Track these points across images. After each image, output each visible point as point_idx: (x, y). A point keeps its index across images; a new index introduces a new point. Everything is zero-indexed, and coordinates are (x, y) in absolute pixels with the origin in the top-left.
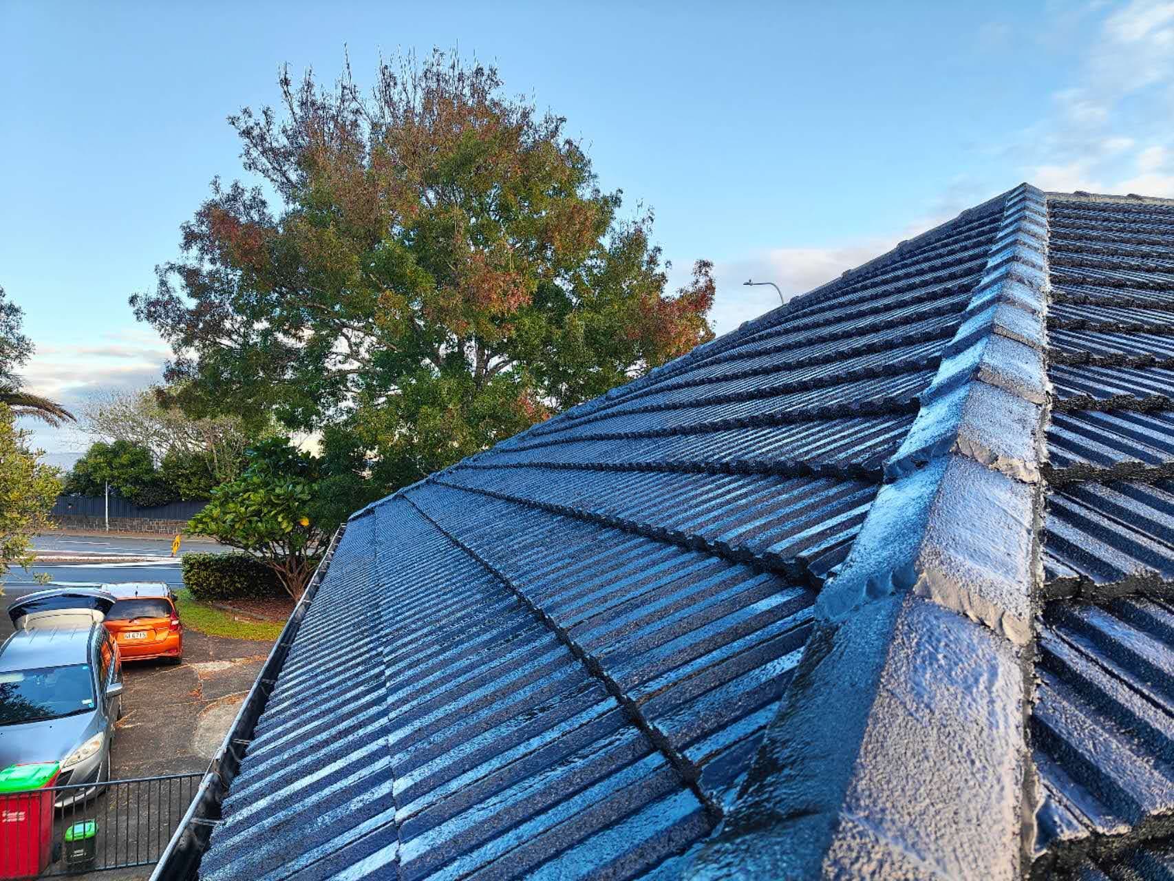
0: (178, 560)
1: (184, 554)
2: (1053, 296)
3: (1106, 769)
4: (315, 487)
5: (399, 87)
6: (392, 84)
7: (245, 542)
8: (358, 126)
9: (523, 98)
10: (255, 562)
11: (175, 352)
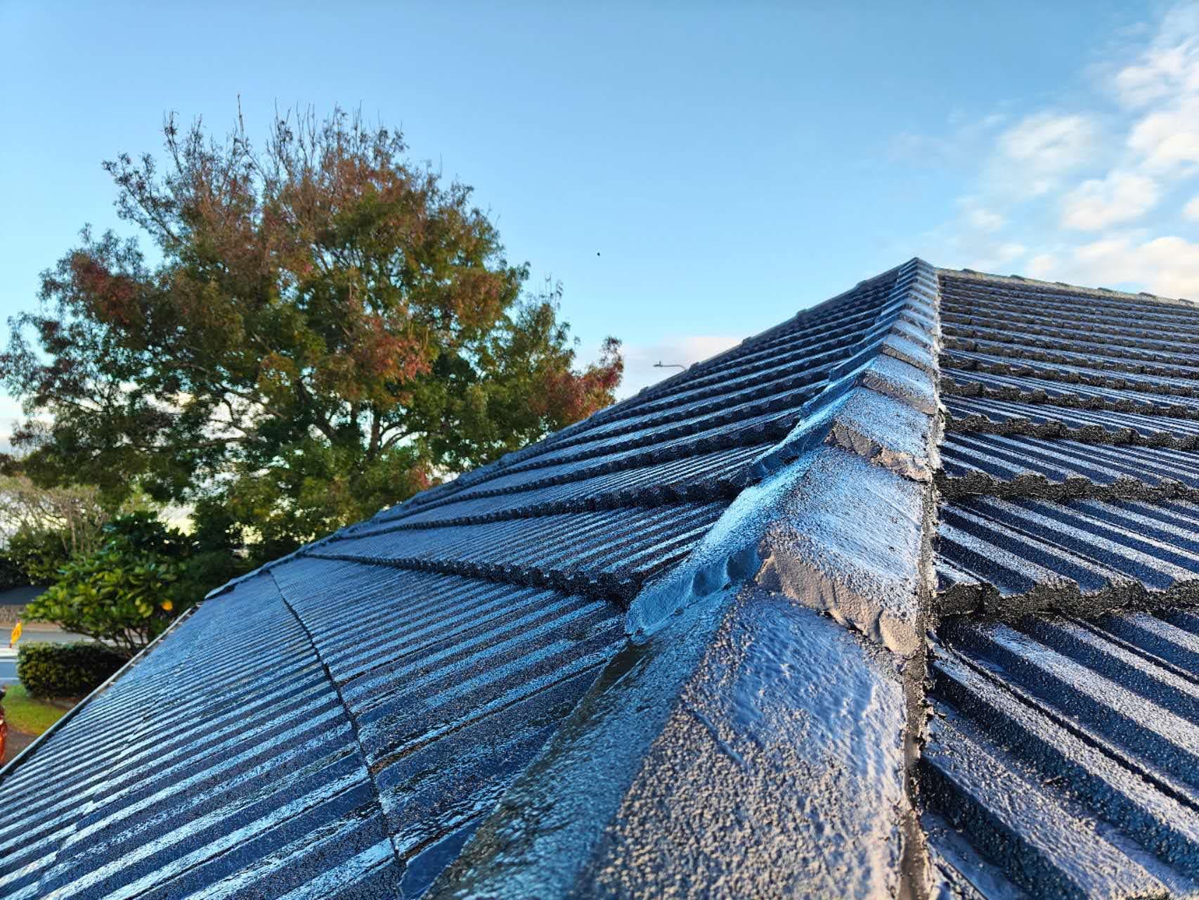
0: (14, 652)
1: (22, 643)
2: (944, 342)
3: (1031, 837)
4: (183, 566)
5: (296, 143)
6: (287, 139)
7: (94, 628)
8: (251, 181)
9: (429, 165)
10: (107, 653)
11: (26, 412)
